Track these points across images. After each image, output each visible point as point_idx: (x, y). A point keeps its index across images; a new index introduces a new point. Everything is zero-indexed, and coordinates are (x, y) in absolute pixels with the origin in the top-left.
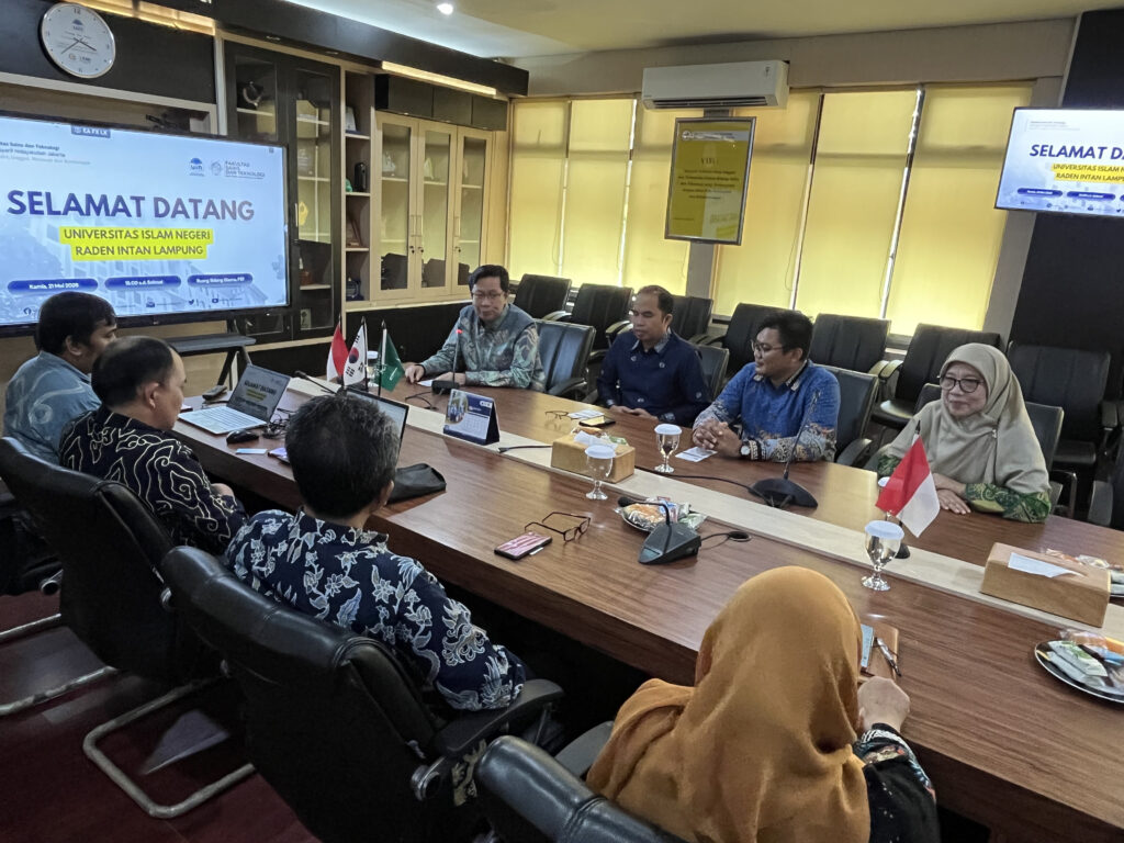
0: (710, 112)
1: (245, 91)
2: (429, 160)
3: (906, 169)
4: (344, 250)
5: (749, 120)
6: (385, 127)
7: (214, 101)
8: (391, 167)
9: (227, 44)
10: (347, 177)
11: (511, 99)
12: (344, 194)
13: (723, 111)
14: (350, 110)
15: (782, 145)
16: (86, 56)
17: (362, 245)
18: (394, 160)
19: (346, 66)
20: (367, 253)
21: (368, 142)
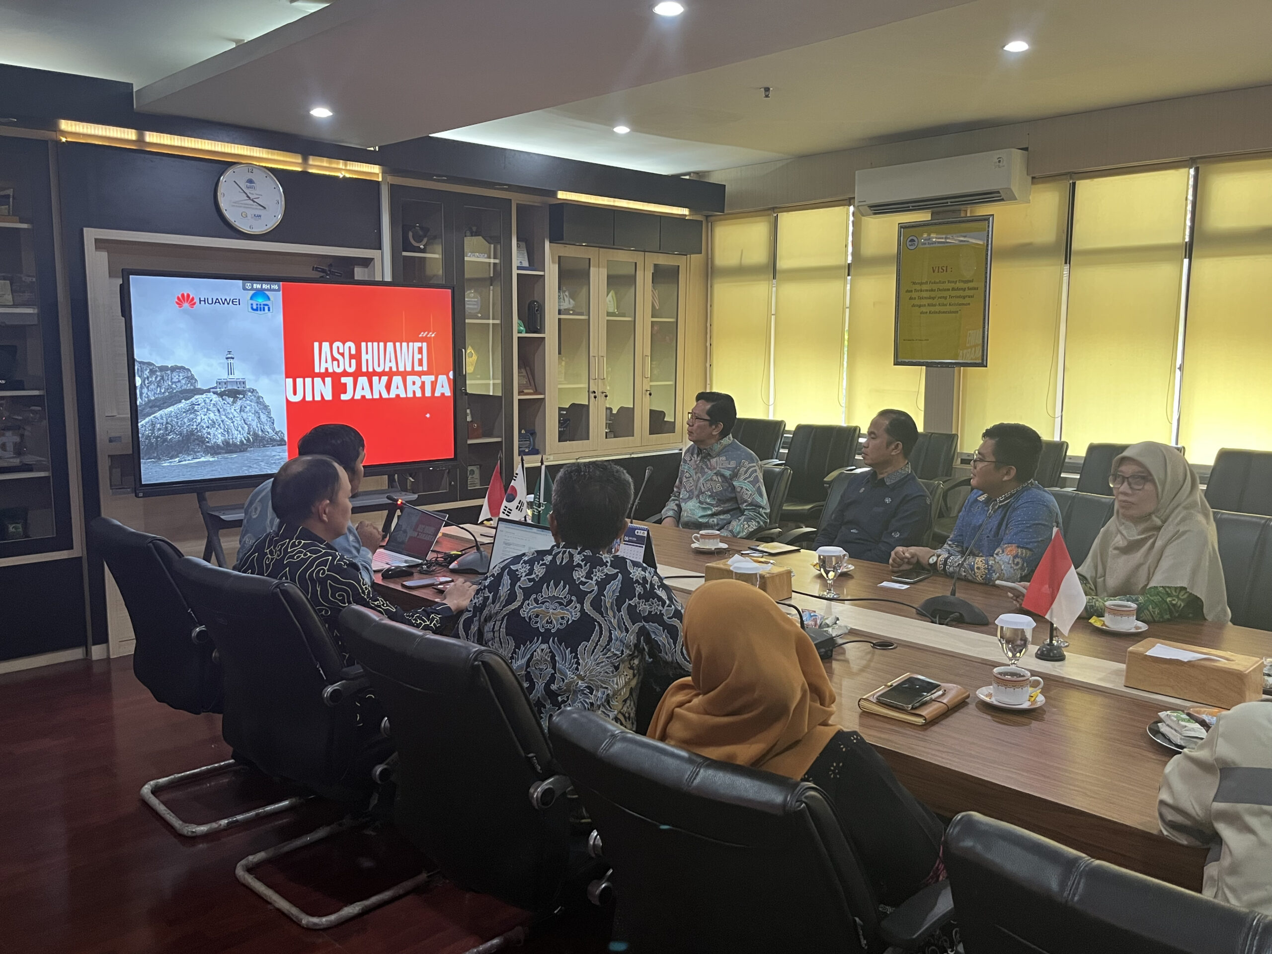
0: (938, 213)
1: (410, 234)
2: (612, 293)
3: (1186, 261)
4: (516, 397)
5: (986, 219)
6: (560, 260)
7: (380, 247)
8: (568, 304)
9: (393, 188)
10: (519, 318)
11: (707, 217)
12: (516, 335)
13: (954, 211)
14: (523, 244)
15: (1030, 244)
16: (257, 213)
17: (536, 393)
18: (572, 296)
19: (517, 199)
20: (544, 399)
21: (543, 276)
